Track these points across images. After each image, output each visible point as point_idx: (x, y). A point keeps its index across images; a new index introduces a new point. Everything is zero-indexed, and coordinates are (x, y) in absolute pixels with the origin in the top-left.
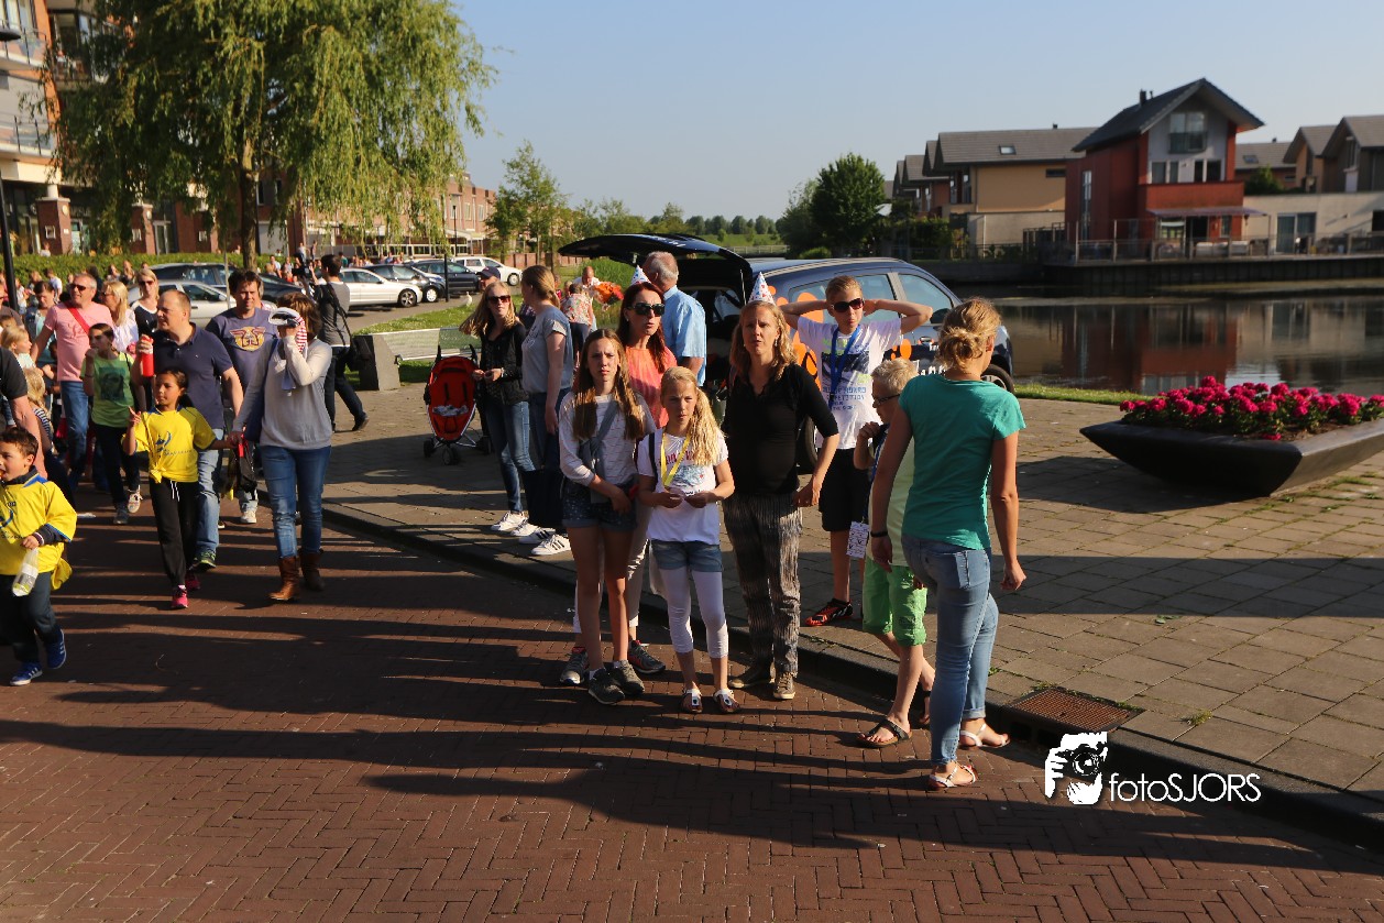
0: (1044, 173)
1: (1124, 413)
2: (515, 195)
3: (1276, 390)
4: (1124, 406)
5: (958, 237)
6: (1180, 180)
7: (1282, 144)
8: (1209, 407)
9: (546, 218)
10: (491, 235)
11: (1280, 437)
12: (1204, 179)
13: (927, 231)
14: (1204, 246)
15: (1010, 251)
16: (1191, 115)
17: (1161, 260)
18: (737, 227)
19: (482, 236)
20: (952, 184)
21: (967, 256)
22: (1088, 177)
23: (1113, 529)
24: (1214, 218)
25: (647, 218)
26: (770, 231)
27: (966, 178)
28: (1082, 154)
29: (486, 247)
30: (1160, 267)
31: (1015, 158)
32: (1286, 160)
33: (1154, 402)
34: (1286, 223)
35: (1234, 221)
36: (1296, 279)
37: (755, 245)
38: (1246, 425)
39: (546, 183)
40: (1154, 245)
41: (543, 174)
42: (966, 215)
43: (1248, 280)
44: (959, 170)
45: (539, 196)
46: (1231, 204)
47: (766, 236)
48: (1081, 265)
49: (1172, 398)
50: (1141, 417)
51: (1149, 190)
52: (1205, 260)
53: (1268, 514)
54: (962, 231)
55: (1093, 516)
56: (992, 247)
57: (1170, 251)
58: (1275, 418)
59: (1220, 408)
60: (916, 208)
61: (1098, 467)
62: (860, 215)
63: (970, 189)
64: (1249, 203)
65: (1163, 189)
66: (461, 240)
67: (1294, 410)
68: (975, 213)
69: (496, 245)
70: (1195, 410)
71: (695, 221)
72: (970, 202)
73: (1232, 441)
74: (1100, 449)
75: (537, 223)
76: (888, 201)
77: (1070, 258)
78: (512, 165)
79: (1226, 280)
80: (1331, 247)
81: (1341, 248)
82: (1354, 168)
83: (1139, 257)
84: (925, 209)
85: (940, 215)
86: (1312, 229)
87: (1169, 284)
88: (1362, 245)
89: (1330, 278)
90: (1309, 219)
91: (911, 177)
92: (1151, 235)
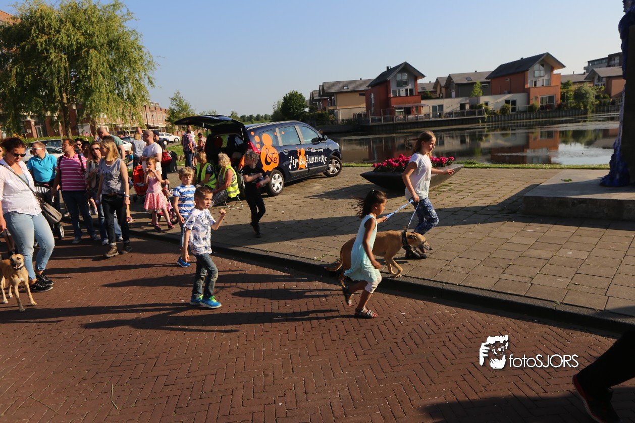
0: (358, 95)
1: (374, 169)
2: (175, 110)
5: (331, 117)
6: (401, 95)
7: (432, 83)
10: (168, 125)
12: (409, 95)
13: (321, 116)
14: (410, 117)
15: (349, 121)
16: (403, 74)
17: (398, 122)
18: (258, 118)
20: (329, 100)
24: (412, 107)
26: (269, 118)
27: (333, 98)
28: (370, 88)
29: (167, 129)
30: (397, 124)
31: (349, 90)
32: (433, 89)
34: (434, 108)
35: (419, 108)
36: (439, 126)
40: (395, 117)
42: (333, 110)
43: (424, 127)
44: (331, 95)
45: (184, 110)
46: (418, 103)
47: (268, 121)
48: (372, 125)
50: (380, 169)
51: (392, 99)
52: (411, 121)
54: (333, 115)
56: (343, 120)
57: (400, 119)
60: (317, 108)
62: (298, 111)
63: (335, 101)
64: (423, 102)
65: (396, 98)
68: (337, 109)
69: (170, 128)
71: (243, 117)
72: (334, 105)
76: (307, 107)
77: (368, 122)
78: (172, 99)
79: (418, 128)
80: (448, 116)
81: (451, 116)
82: (454, 90)
83: (390, 121)
84: (320, 108)
85: (325, 110)
86: (442, 110)
87: (400, 129)
88: (457, 115)
89: (449, 125)
90: (441, 107)
91: (315, 98)
92: (393, 114)
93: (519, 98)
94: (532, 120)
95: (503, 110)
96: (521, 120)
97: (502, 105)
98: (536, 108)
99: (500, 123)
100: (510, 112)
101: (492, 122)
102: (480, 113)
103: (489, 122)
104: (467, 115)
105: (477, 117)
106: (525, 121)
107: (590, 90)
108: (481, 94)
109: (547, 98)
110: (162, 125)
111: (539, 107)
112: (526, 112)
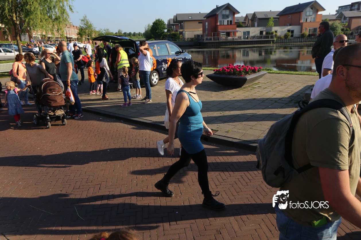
0: (198, 23)
1: (214, 72)
2: (83, 27)
3: (242, 66)
4: (214, 70)
6: (224, 24)
7: (243, 17)
8: (230, 70)
9: (91, 33)
10: (78, 37)
11: (244, 76)
12: (229, 24)
13: (175, 35)
14: (229, 38)
15: (192, 39)
16: (226, 11)
17: (221, 41)
18: (134, 34)
19: (76, 37)
20: (179, 25)
21: (183, 40)
22: (207, 24)
23: (213, 95)
24: (231, 32)
25: (114, 33)
26: (142, 35)
27: (182, 24)
28: (206, 19)
29: (78, 39)
31: (192, 19)
32: (244, 20)
33: (220, 69)
34: (244, 33)
35: (235, 33)
36: (246, 44)
37: (139, 38)
38: (237, 73)
39: (90, 24)
40: (220, 38)
41: (90, 22)
42: (182, 32)
43: (238, 45)
44: (181, 22)
45: (89, 28)
46: (235, 29)
47: (141, 36)
48: (206, 42)
49: (223, 68)
50: (218, 72)
51: (219, 26)
52: (229, 41)
53: (241, 91)
54: (182, 35)
55: (209, 93)
56: (188, 39)
57: (223, 39)
58: (242, 72)
59: (232, 70)
60: (172, 30)
61: (210, 83)
62: (161, 32)
63: (183, 26)
64: (238, 29)
65: (221, 26)
66: (72, 38)
67: (246, 70)
68: (184, 31)
70: (228, 71)
71: (125, 33)
72: (183, 29)
73: (234, 77)
74: (210, 79)
75: (89, 34)
76: (166, 29)
77: (204, 40)
78: (82, 20)
79: (234, 45)
80: (253, 38)
81: (254, 38)
82: (256, 22)
83: (217, 40)
84: (174, 30)
85: (177, 32)
86: (249, 34)
87: (223, 46)
88: (258, 38)
89: (252, 44)
90: (249, 32)
91: (171, 24)
92: (219, 36)
93: (296, 29)
94: (302, 43)
95: (286, 36)
96: (296, 42)
97: (285, 33)
98: (306, 36)
99: (283, 44)
100: (289, 37)
101: (279, 43)
102: (272, 37)
103: (277, 43)
104: (264, 38)
105: (270, 39)
106: (298, 43)
107: (339, 26)
108: (273, 25)
109: (312, 29)
110: (74, 36)
111: (308, 35)
112: (299, 37)
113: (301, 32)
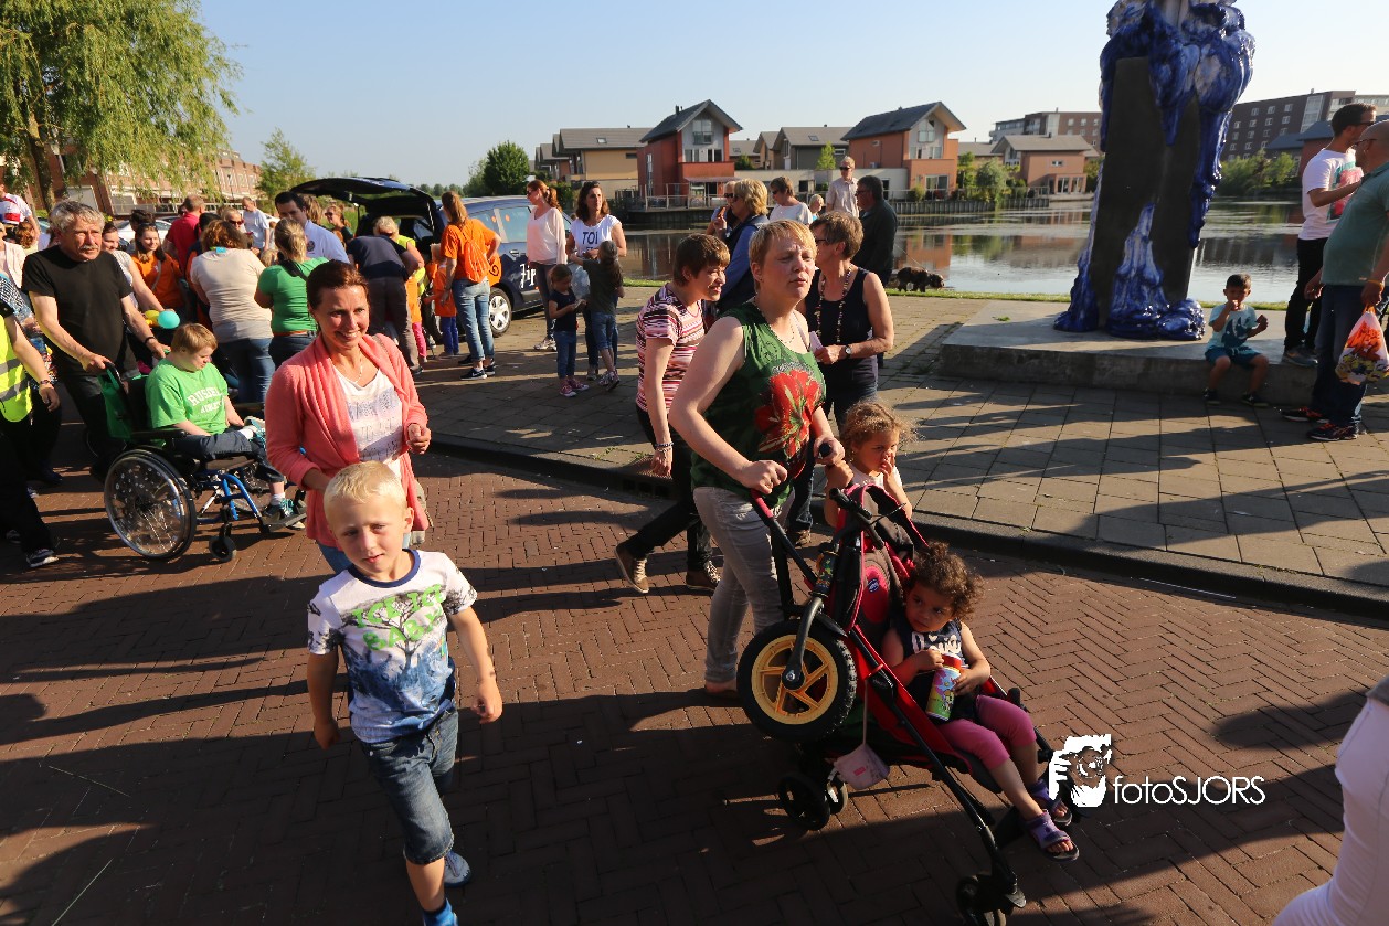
0: (625, 156)
2: (274, 167)
6: (701, 161)
7: (753, 142)
12: (713, 160)
16: (704, 121)
17: (694, 208)
20: (571, 162)
22: (650, 159)
27: (578, 158)
30: (693, 212)
31: (607, 146)
32: (754, 151)
40: (689, 199)
44: (575, 153)
48: (649, 211)
51: (685, 167)
57: (698, 202)
62: (515, 180)
63: (582, 165)
65: (691, 165)
69: (266, 203)
72: (581, 173)
78: (268, 146)
82: (788, 156)
83: (680, 206)
84: (555, 178)
85: (565, 181)
91: (545, 158)
92: (686, 193)
93: (894, 176)
98: (919, 196)
107: (1000, 171)
109: (936, 178)
111: (924, 193)
112: (903, 200)
113: (908, 186)
